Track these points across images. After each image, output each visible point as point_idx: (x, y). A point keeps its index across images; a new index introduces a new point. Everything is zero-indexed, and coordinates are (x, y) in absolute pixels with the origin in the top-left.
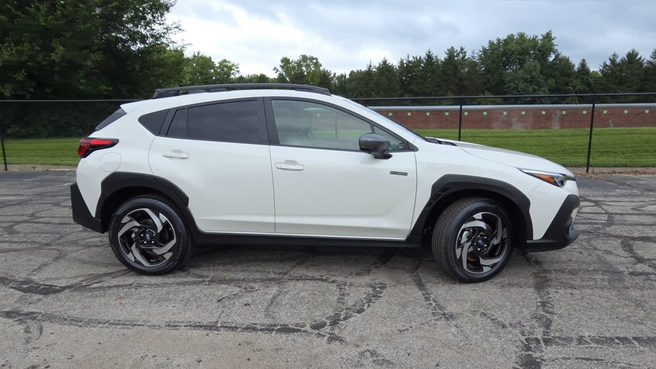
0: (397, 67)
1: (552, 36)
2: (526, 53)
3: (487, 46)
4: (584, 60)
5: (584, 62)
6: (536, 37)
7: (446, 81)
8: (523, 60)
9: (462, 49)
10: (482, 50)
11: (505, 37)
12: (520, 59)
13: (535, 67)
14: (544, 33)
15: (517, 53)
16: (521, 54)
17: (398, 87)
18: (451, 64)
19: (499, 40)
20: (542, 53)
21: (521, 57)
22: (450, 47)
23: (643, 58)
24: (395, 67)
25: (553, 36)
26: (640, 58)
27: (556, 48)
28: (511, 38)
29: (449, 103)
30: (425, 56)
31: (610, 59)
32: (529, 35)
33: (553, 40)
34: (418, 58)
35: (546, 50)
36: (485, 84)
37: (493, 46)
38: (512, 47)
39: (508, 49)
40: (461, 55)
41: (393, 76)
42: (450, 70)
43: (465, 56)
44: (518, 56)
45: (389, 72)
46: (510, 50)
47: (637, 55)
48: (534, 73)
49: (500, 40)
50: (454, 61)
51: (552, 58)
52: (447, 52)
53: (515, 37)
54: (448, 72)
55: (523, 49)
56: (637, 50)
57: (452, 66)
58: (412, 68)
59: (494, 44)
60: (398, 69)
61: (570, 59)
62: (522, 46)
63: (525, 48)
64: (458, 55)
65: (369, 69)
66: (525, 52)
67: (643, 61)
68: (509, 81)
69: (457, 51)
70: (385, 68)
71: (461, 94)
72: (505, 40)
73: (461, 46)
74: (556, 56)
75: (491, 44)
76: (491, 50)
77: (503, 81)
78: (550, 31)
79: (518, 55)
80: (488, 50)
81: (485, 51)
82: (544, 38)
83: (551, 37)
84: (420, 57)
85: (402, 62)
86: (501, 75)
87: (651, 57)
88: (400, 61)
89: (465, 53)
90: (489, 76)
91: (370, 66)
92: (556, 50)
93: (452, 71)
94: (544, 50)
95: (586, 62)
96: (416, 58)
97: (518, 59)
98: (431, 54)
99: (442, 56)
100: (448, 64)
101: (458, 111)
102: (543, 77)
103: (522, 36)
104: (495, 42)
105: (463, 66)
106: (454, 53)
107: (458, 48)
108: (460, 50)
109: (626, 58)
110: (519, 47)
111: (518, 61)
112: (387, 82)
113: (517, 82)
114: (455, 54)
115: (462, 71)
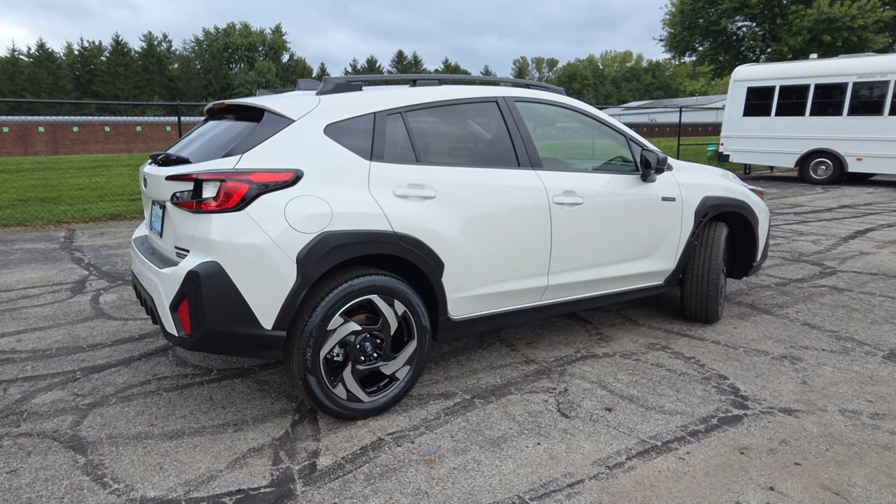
0: (62, 55)
1: (282, 30)
2: (254, 48)
3: (201, 36)
4: (322, 64)
5: (323, 67)
6: (264, 30)
7: (148, 80)
8: (252, 58)
9: (165, 36)
10: (193, 40)
11: (225, 26)
12: (248, 57)
13: (269, 68)
14: (273, 26)
15: (243, 48)
16: (248, 50)
17: (70, 87)
18: (153, 57)
19: (216, 29)
20: (273, 51)
21: (250, 55)
22: (146, 33)
23: (382, 66)
24: (58, 56)
25: (284, 30)
26: (380, 66)
27: (288, 46)
28: (231, 27)
29: (158, 113)
30: (111, 41)
31: (351, 65)
32: (256, 26)
33: (284, 35)
34: (97, 43)
35: (279, 47)
36: (206, 87)
37: (209, 36)
38: (236, 40)
39: (230, 42)
40: (164, 44)
41: (59, 69)
42: (153, 66)
43: (171, 46)
44: (246, 53)
45: (53, 62)
46: (234, 44)
47: (376, 62)
48: (269, 76)
49: (219, 29)
50: (155, 52)
51: (285, 58)
52: (143, 39)
53: (237, 27)
54: (151, 67)
55: (250, 44)
56: (376, 56)
57: (155, 60)
58: (91, 59)
59: (211, 33)
60: (64, 58)
61: (307, 61)
62: (248, 40)
63: (253, 43)
64: (160, 43)
65: (13, 56)
66: (252, 48)
67: (383, 69)
68: (238, 86)
69: (157, 37)
70: (44, 55)
71: (173, 99)
72: (225, 30)
73: (163, 32)
74: (290, 57)
75: (207, 33)
76: (207, 40)
77: (229, 84)
78: (280, 24)
79: (245, 51)
80: (203, 41)
81: (198, 41)
82: (274, 32)
83: (281, 32)
84: (100, 42)
85: (69, 47)
86: (226, 76)
87: (390, 65)
88: (66, 45)
89: (170, 42)
90: (210, 76)
91: (14, 51)
92: (290, 49)
93: (156, 67)
94: (276, 48)
95: (325, 66)
96: (94, 43)
97: (246, 56)
98: (120, 39)
99: (136, 44)
100: (148, 56)
101: (175, 124)
102: (280, 82)
103: (246, 27)
104: (212, 30)
105: (171, 60)
106: (154, 41)
107: (158, 34)
108: (162, 38)
109: (366, 65)
110: (244, 41)
111: (246, 59)
112: (51, 78)
113: (250, 87)
114: (156, 43)
115: (170, 67)
